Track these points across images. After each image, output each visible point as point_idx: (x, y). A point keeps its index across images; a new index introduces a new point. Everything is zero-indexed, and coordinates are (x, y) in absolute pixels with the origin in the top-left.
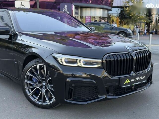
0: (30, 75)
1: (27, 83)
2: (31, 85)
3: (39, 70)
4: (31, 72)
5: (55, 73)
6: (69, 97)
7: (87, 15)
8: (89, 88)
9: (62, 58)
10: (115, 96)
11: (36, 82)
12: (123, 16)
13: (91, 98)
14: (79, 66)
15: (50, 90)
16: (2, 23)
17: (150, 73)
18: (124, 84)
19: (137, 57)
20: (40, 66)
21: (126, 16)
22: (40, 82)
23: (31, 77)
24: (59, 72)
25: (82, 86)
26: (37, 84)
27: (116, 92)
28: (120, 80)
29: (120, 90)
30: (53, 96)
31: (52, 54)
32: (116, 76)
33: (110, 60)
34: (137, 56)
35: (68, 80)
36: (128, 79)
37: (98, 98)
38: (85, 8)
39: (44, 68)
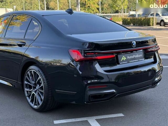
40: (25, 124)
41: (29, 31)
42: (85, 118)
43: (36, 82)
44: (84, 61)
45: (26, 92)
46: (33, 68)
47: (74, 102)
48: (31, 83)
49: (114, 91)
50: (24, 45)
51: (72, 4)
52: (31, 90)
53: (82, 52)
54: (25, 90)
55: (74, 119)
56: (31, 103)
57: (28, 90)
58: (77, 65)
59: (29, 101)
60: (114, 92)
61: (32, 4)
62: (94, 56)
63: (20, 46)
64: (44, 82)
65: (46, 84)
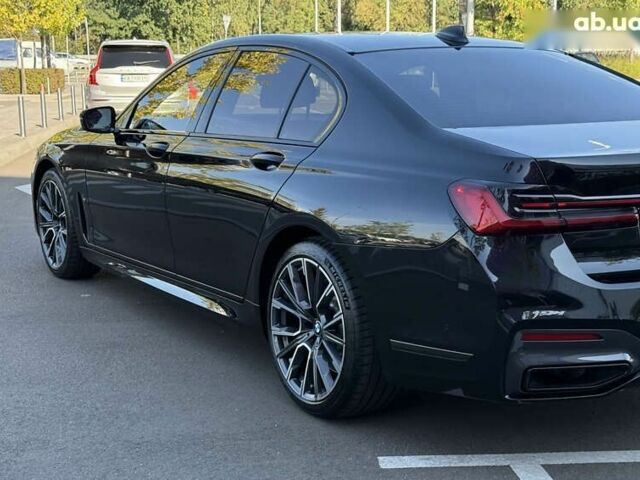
40: (274, 458)
41: (295, 111)
42: (501, 455)
43: (314, 304)
44: (508, 233)
45: (275, 340)
46: (306, 252)
47: (458, 392)
48: (295, 309)
49: (628, 358)
50: (277, 164)
51: (441, 9)
52: (295, 334)
53: (503, 196)
54: (273, 333)
55: (455, 457)
56: (292, 384)
57: (284, 332)
58: (480, 248)
59: (287, 373)
60: (627, 362)
61: (289, 9)
62: (547, 214)
63: (262, 165)
64: (347, 308)
65: (354, 312)
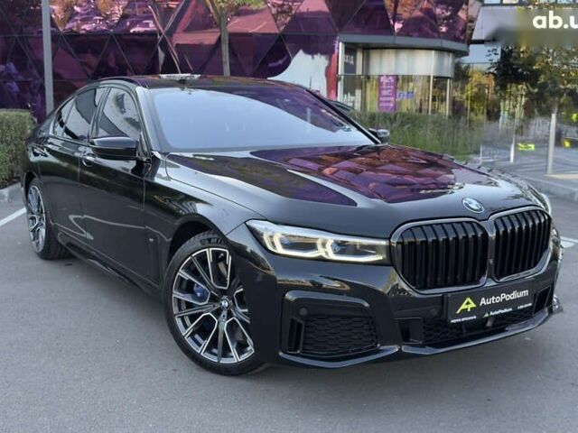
0: (187, 277)
1: (179, 301)
2: (189, 305)
3: (211, 264)
4: (191, 269)
5: (257, 275)
6: (293, 346)
7: (385, 72)
8: (351, 321)
9: (273, 232)
10: (428, 348)
11: (202, 299)
12: (510, 72)
13: (355, 351)
14: (321, 256)
15: (241, 321)
16: (117, 115)
17: (547, 281)
18: (458, 312)
19: (501, 232)
20: (216, 254)
21: (520, 70)
22: (214, 299)
23: (190, 283)
24: (268, 272)
25: (329, 316)
26: (206, 303)
27: (431, 335)
28: (442, 300)
29: (445, 329)
30: (250, 341)
31: (248, 223)
32: (430, 288)
33: (413, 240)
34: (502, 230)
35: (289, 296)
36: (469, 300)
37: (378, 351)
38: (379, 50)
39: (224, 258)
